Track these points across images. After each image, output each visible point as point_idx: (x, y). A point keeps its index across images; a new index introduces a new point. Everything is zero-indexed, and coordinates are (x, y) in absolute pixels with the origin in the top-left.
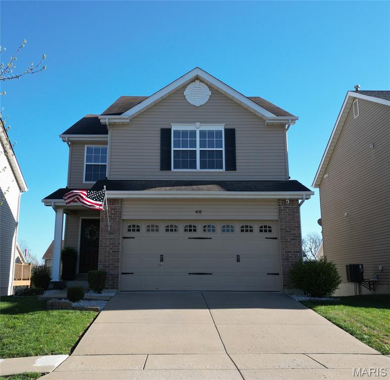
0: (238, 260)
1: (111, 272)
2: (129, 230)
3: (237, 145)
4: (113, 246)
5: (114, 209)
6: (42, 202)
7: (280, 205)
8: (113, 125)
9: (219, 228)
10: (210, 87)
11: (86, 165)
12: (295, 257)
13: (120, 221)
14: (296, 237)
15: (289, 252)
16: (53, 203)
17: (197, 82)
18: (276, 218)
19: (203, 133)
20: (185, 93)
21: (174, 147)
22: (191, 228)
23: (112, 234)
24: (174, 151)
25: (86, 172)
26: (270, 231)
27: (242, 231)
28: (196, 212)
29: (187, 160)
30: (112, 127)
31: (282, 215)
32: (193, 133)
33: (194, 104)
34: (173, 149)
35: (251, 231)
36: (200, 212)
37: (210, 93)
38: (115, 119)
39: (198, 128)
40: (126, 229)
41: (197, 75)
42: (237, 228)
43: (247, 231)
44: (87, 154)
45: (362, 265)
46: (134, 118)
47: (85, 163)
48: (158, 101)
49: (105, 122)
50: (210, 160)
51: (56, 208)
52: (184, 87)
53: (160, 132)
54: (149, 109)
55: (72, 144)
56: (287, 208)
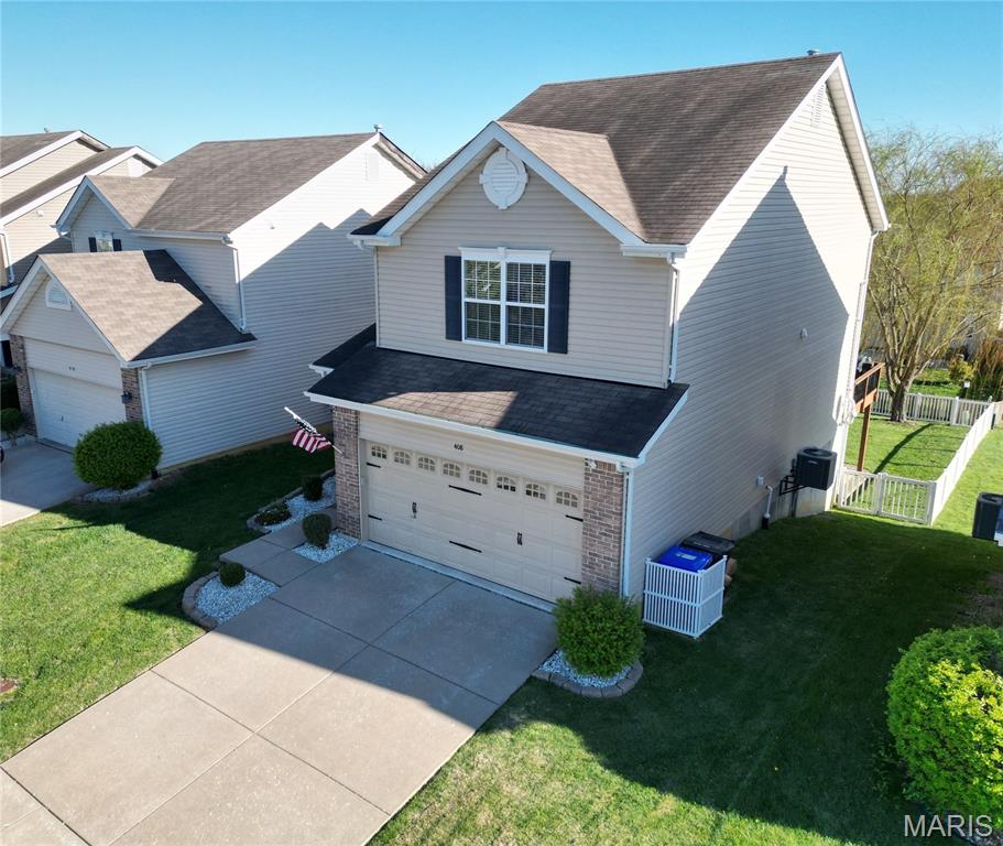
2: (373, 454)
3: (571, 299)
5: (348, 421)
9: (492, 481)
13: (355, 441)
15: (595, 555)
17: (503, 151)
20: (482, 178)
21: (466, 296)
22: (452, 470)
23: (348, 458)
24: (466, 302)
26: (574, 505)
27: (529, 492)
28: (456, 447)
29: (487, 322)
31: (590, 484)
33: (497, 203)
34: (464, 300)
35: (542, 496)
36: (461, 448)
37: (525, 179)
39: (503, 257)
40: (370, 450)
41: (495, 139)
42: (521, 487)
43: (535, 494)
46: (406, 234)
50: (523, 326)
52: (482, 163)
53: (443, 264)
54: (426, 214)
56: (600, 472)
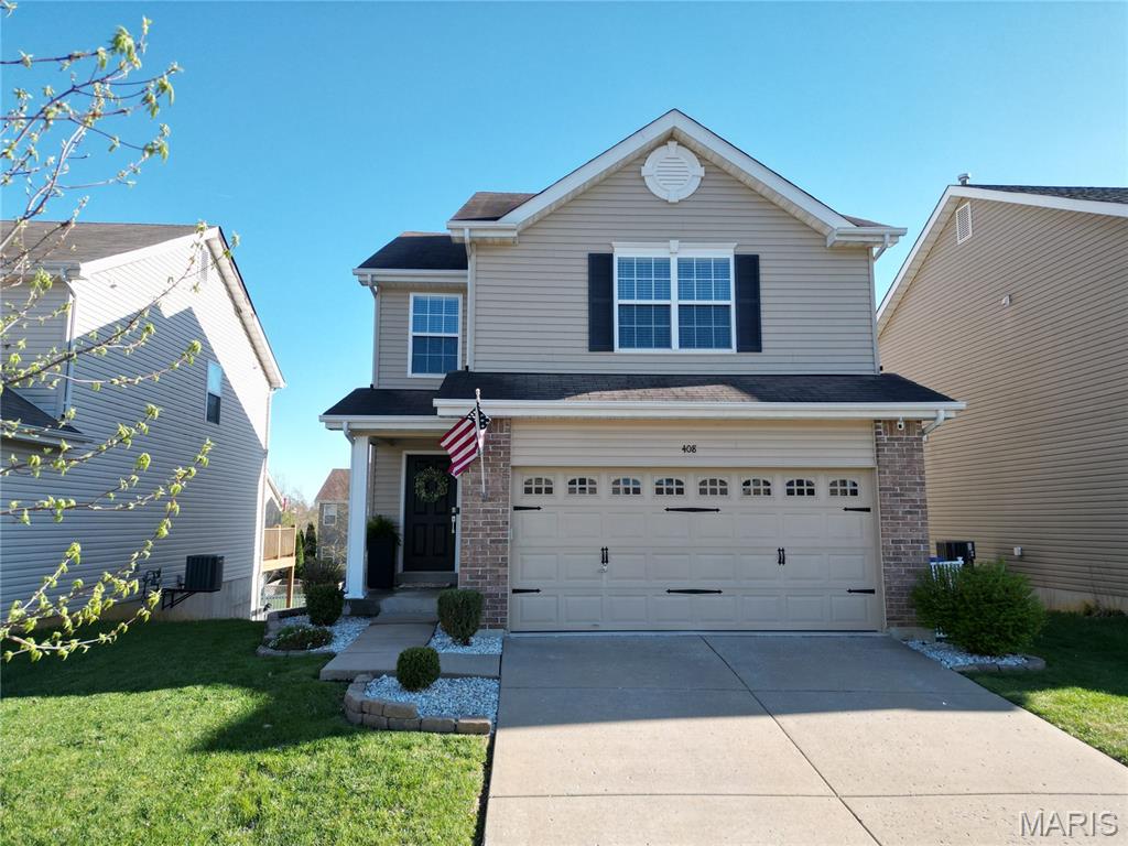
0: (782, 561)
1: (490, 589)
2: (528, 491)
3: (762, 293)
4: (491, 529)
5: (494, 443)
6: (321, 421)
7: (880, 433)
8: (480, 244)
9: (735, 487)
10: (702, 158)
11: (414, 337)
12: (914, 553)
13: (506, 471)
14: (918, 507)
15: (900, 542)
16: (345, 425)
17: (672, 145)
18: (870, 463)
19: (685, 267)
20: (645, 171)
21: (620, 298)
22: (670, 487)
23: (490, 500)
24: (620, 305)
25: (414, 352)
26: (854, 493)
27: (790, 492)
28: (684, 449)
29: (649, 327)
30: (477, 249)
31: (886, 456)
32: (663, 266)
33: (663, 195)
34: (617, 302)
35: (811, 492)
36: (693, 449)
37: (701, 172)
38: (486, 229)
39: (674, 252)
40: (519, 487)
41: (675, 127)
42: (779, 487)
43: (801, 492)
44: (414, 312)
45: (973, 543)
46: (527, 229)
47: (411, 334)
48: (581, 191)
49: (463, 238)
50: (701, 327)
51: (352, 435)
52: (643, 156)
53: (586, 263)
54: (561, 207)
55: (380, 290)
56: (897, 439)
